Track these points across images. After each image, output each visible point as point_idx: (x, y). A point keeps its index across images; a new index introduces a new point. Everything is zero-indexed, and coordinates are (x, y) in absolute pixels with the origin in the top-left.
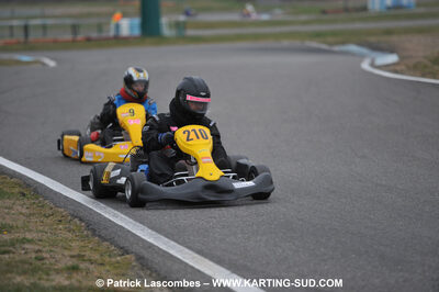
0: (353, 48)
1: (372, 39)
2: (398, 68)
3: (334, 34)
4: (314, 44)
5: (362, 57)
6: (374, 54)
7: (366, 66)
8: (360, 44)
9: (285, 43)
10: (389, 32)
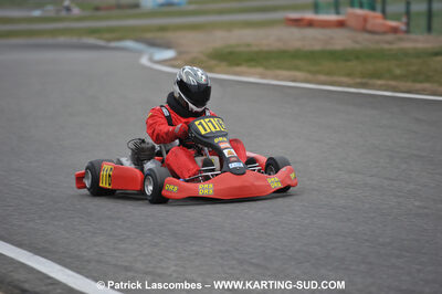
0: (129, 44)
1: (149, 35)
2: (177, 63)
3: (111, 30)
4: (91, 40)
5: (140, 53)
6: (152, 50)
7: (144, 61)
8: (137, 40)
9: (62, 39)
10: (163, 29)
